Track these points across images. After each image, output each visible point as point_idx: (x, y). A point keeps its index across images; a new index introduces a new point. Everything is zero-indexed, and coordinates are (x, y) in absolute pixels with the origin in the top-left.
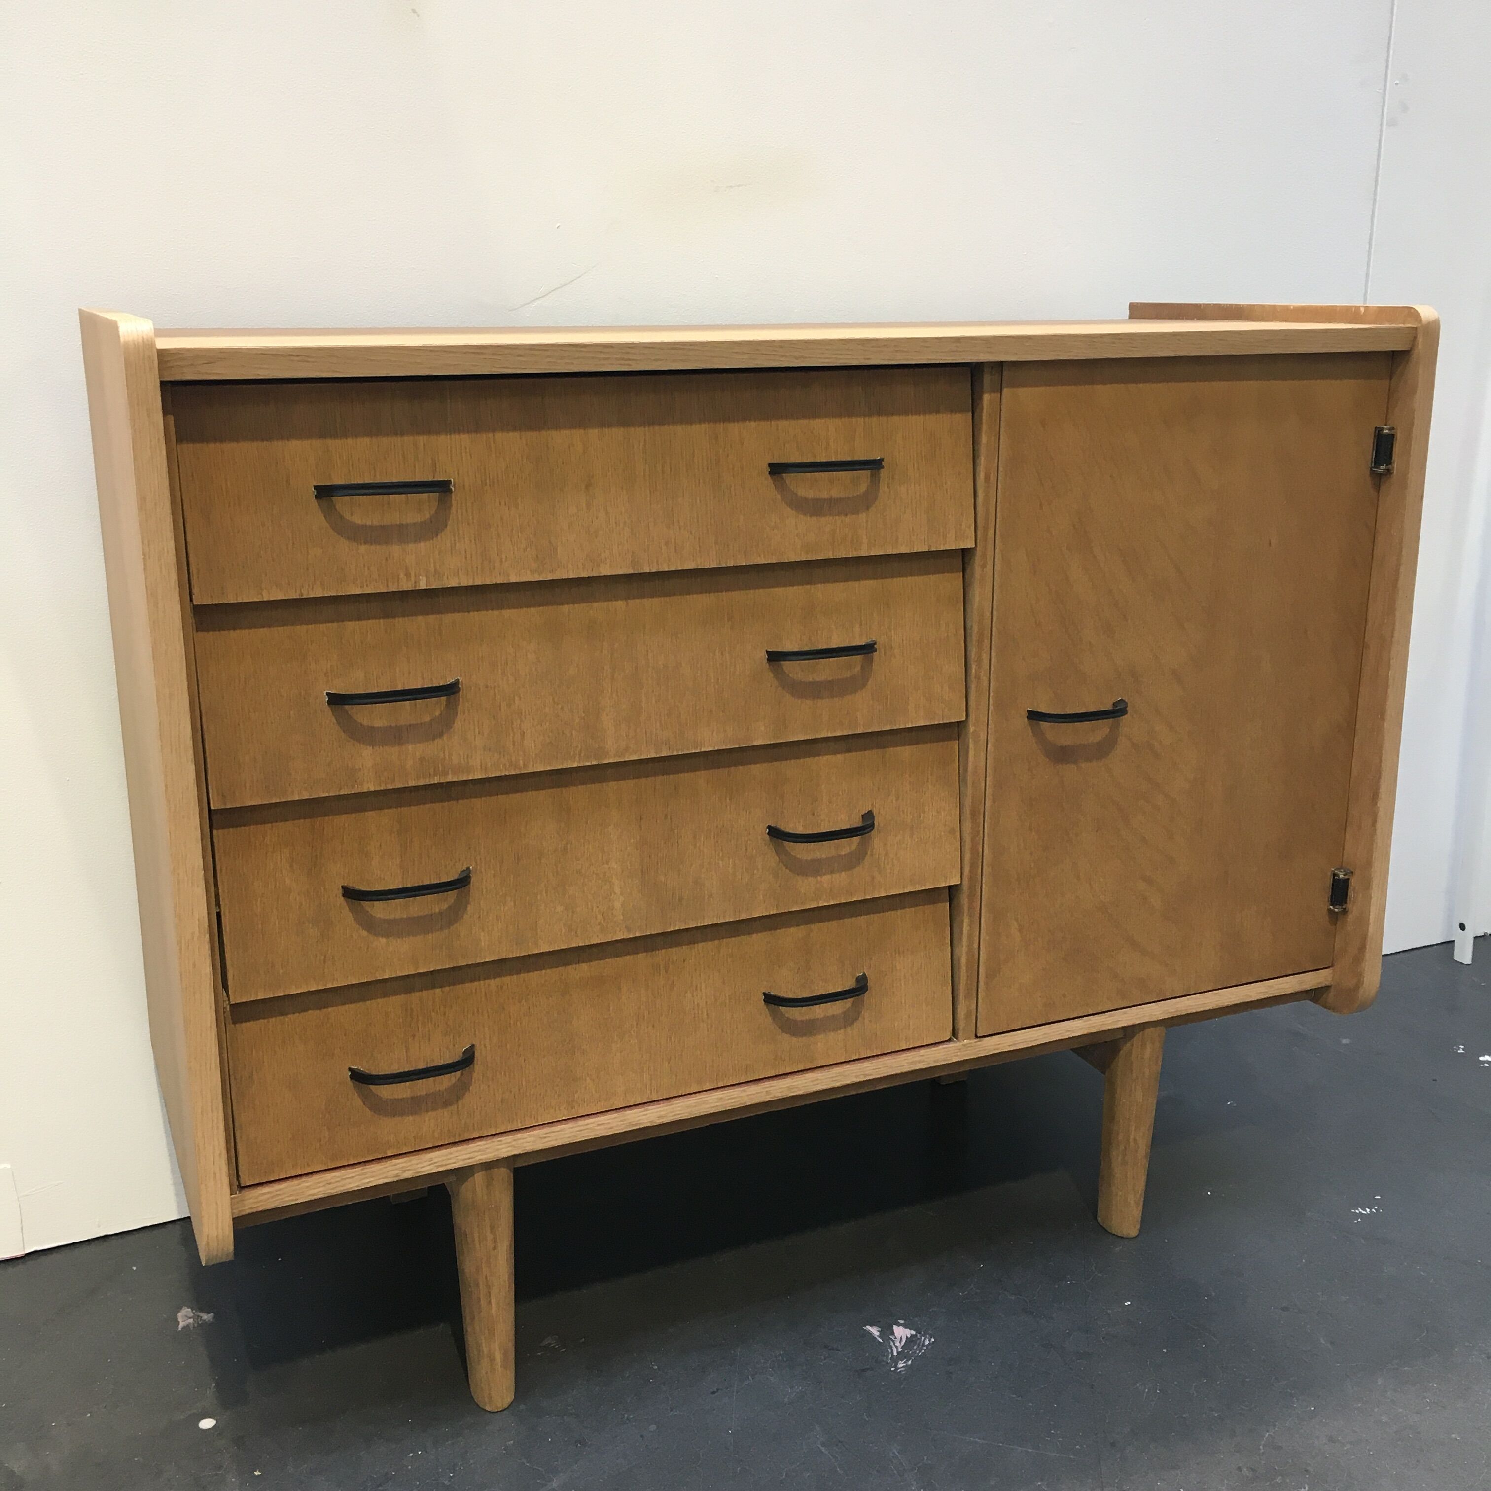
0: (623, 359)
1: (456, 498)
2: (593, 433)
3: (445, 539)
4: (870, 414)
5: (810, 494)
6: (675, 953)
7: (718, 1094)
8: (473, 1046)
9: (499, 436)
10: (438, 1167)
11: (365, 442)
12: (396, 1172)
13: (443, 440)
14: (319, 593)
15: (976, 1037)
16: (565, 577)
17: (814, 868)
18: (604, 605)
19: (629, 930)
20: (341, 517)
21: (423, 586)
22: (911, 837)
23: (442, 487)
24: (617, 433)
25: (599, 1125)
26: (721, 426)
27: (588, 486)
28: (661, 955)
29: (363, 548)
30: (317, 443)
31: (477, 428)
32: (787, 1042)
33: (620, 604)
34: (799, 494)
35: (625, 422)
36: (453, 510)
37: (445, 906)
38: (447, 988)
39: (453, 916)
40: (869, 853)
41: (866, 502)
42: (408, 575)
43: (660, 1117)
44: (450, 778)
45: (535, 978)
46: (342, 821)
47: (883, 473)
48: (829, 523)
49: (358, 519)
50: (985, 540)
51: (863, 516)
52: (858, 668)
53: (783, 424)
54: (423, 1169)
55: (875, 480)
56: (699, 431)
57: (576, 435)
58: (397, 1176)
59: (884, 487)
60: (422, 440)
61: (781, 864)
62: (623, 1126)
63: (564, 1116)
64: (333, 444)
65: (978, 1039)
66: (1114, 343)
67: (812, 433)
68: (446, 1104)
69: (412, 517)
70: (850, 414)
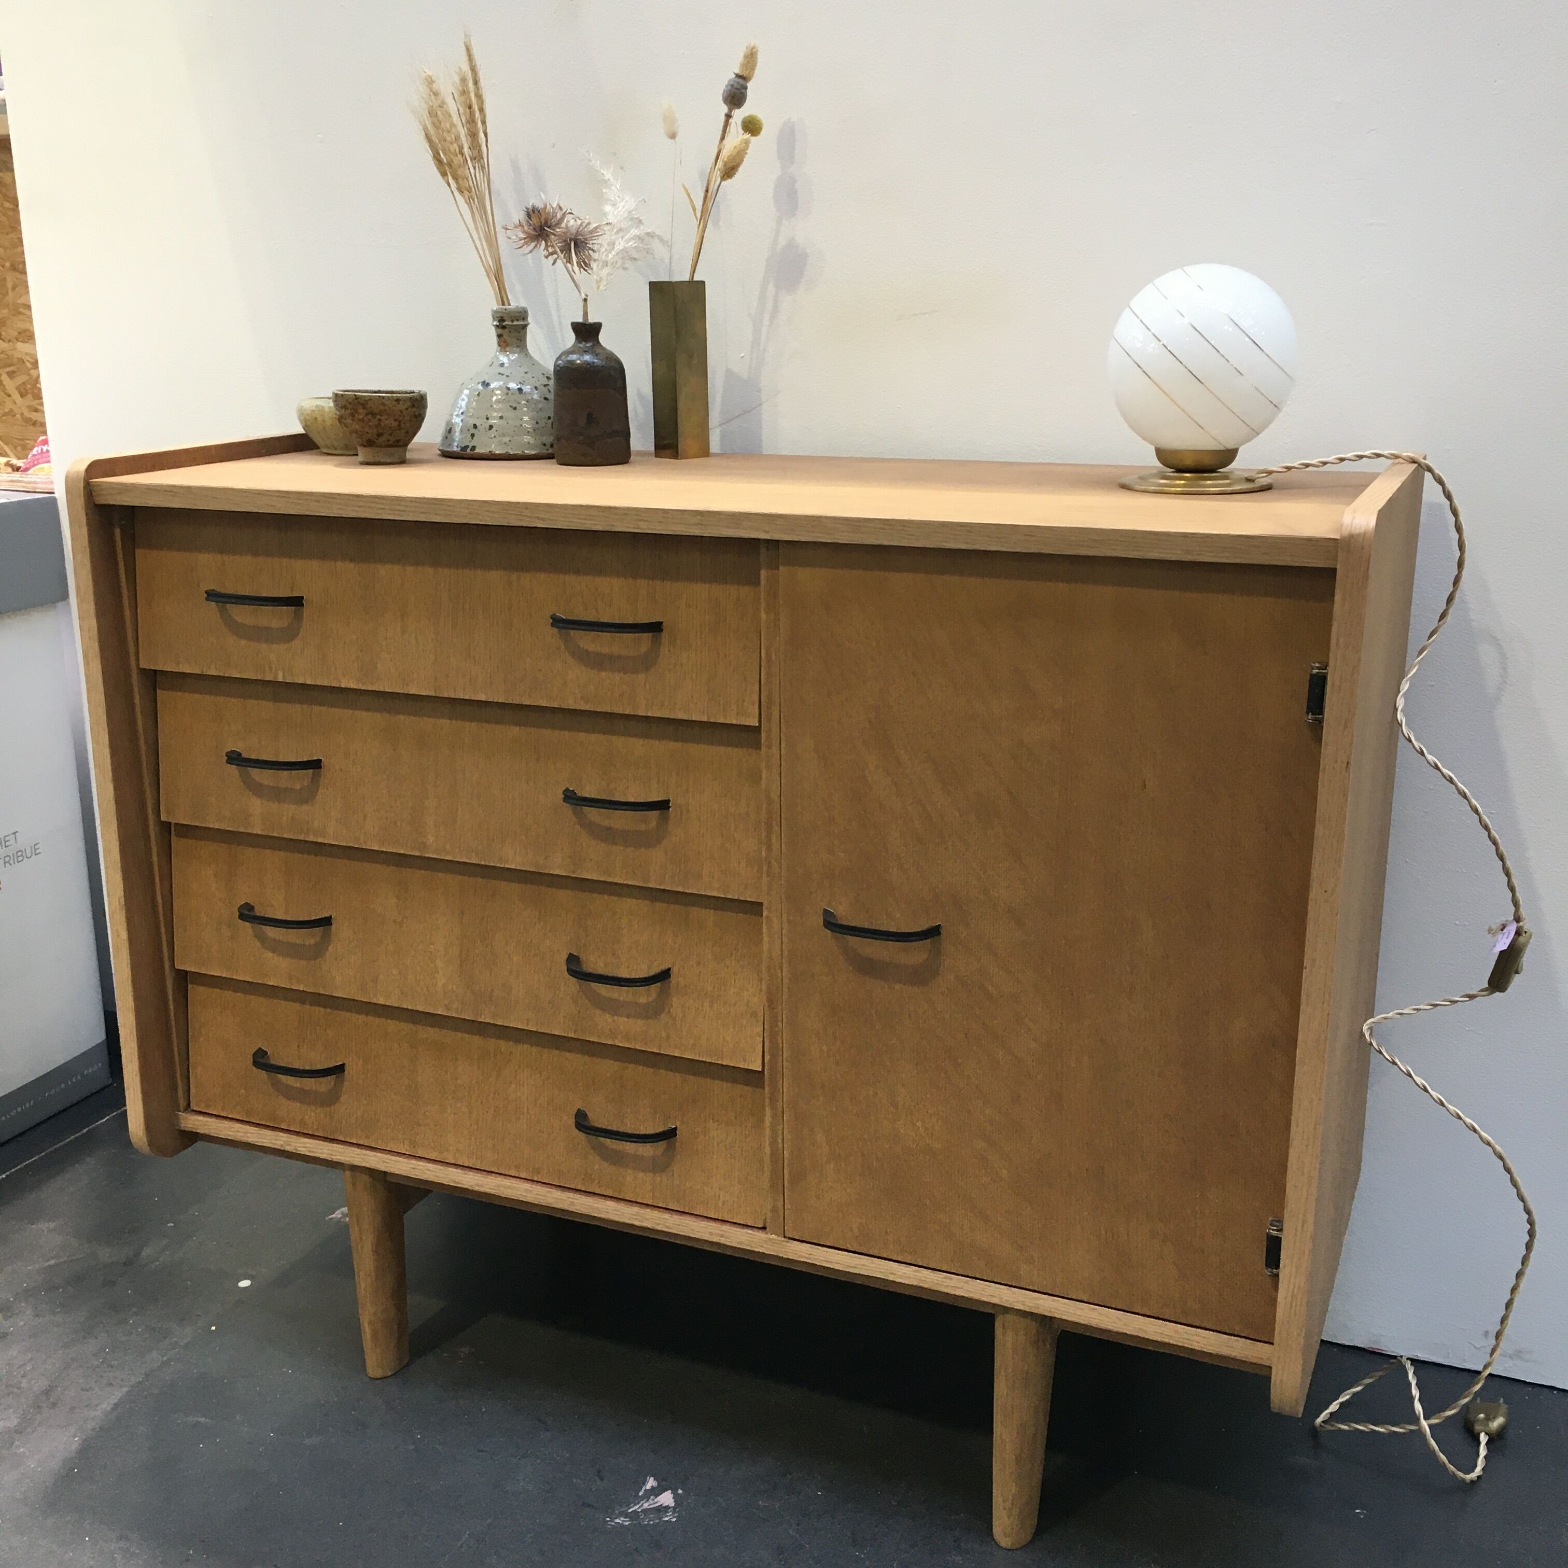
0: (396, 510)
1: (306, 611)
2: (410, 569)
3: (296, 643)
4: (653, 578)
5: (592, 648)
6: (503, 1045)
7: (527, 1186)
8: (343, 1065)
9: (339, 564)
10: (310, 1151)
11: (248, 559)
12: (282, 1143)
13: (298, 564)
14: (213, 672)
15: (785, 1237)
16: (382, 689)
17: (613, 1008)
18: (432, 720)
19: (447, 1007)
20: (230, 616)
21: (280, 679)
22: (711, 1006)
23: (296, 602)
24: (429, 571)
25: (428, 1170)
26: (514, 576)
27: (402, 616)
28: (492, 1043)
29: (243, 642)
30: (219, 557)
31: (323, 556)
32: (598, 1165)
33: (445, 722)
34: (581, 646)
35: (436, 563)
36: (304, 620)
37: (312, 942)
38: (328, 1010)
39: (318, 952)
40: (666, 1010)
41: (646, 663)
42: (270, 668)
43: (478, 1185)
44: (311, 838)
45: (392, 1025)
46: (249, 853)
47: (665, 635)
48: (610, 679)
49: (239, 619)
50: (769, 720)
51: (641, 677)
52: (654, 824)
53: (570, 579)
54: (299, 1149)
55: (656, 643)
56: (495, 576)
57: (397, 568)
58: (282, 1146)
59: (664, 650)
60: (285, 561)
61: (581, 993)
62: (447, 1180)
63: (406, 1150)
64: (228, 559)
65: (786, 1240)
66: (883, 529)
67: (597, 589)
68: (322, 1104)
69: (275, 624)
70: (635, 577)
